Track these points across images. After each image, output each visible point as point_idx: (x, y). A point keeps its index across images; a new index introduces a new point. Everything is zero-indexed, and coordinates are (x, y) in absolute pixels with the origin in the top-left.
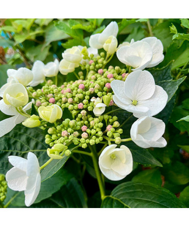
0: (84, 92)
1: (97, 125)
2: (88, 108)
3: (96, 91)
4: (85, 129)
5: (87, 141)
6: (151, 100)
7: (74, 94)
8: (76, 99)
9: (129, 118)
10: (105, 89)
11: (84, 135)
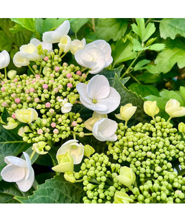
0: (50, 93)
1: (64, 121)
2: (56, 106)
3: (61, 91)
4: (55, 126)
5: (60, 136)
6: (107, 99)
7: (39, 94)
8: (43, 99)
9: (82, 109)
10: (69, 89)
11: (56, 131)
